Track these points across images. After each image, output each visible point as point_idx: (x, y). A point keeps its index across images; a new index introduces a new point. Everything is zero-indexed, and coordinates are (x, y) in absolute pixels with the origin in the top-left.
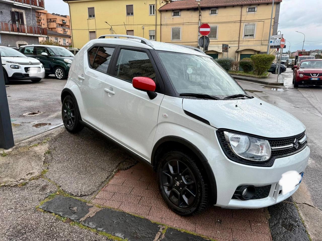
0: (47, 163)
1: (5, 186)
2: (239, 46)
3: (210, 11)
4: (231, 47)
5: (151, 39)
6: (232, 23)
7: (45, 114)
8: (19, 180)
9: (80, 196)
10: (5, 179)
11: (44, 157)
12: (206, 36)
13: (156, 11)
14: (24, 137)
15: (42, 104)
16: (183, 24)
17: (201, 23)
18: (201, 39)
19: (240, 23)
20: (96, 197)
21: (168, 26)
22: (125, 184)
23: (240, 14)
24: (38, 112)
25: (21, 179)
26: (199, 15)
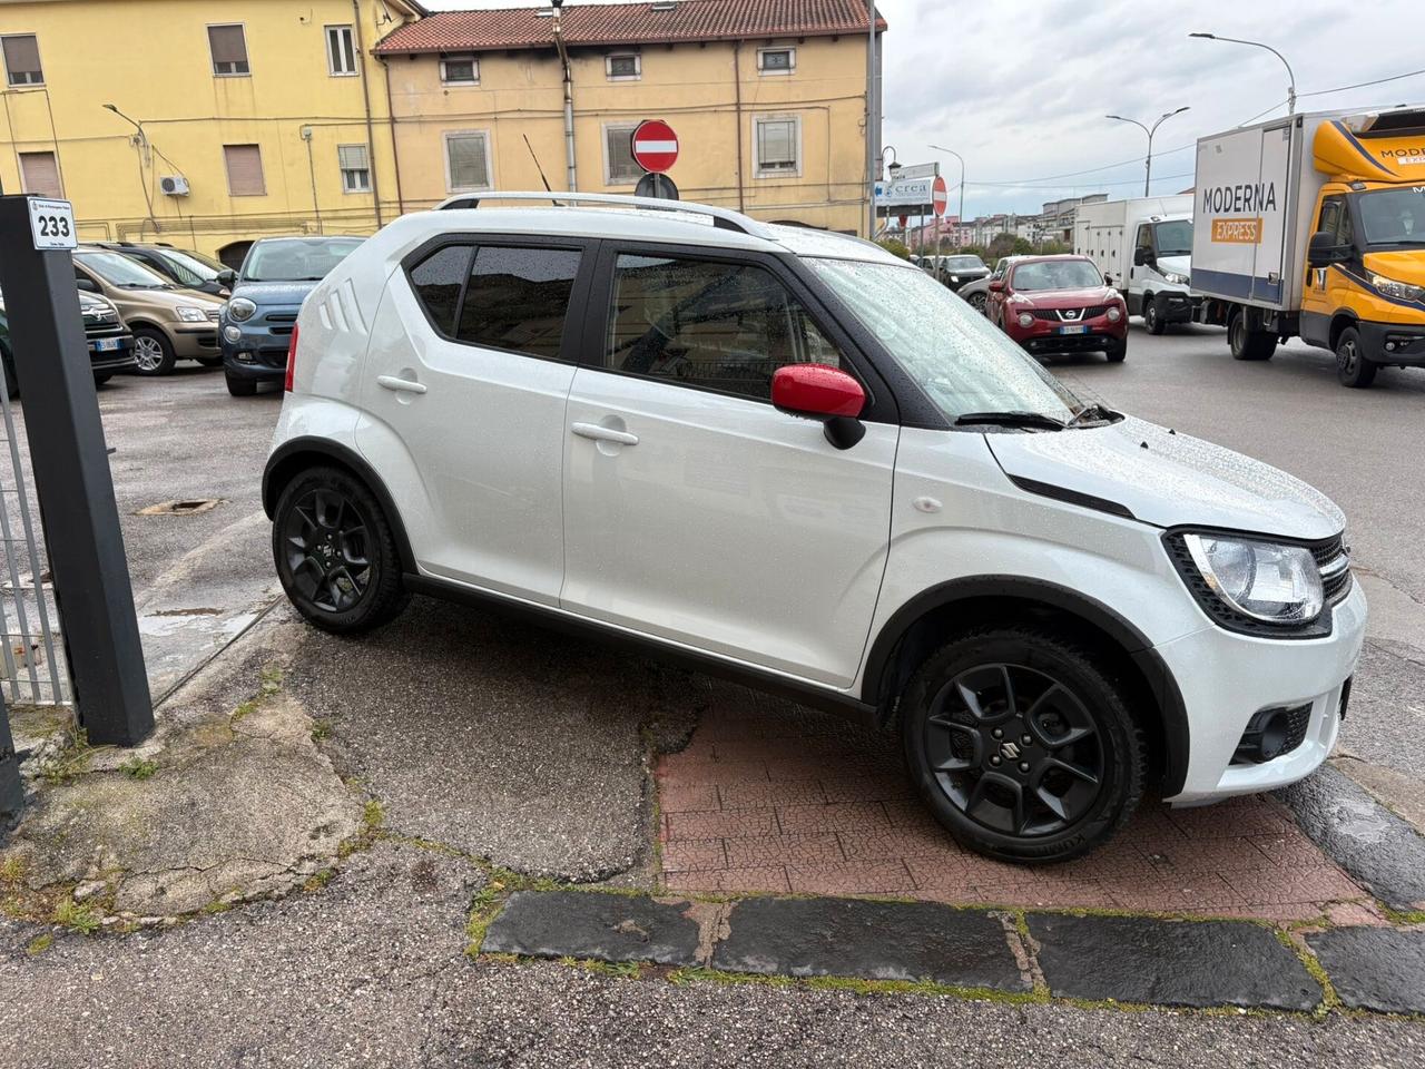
0: (353, 778)
3: (608, 63)
5: (351, 184)
8: (297, 866)
9: (600, 879)
11: (320, 752)
12: (661, 175)
13: (362, 58)
16: (493, 116)
17: (573, 111)
19: (735, 115)
20: (667, 868)
21: (426, 128)
22: (729, 803)
23: (734, 79)
25: (303, 858)
26: (561, 78)
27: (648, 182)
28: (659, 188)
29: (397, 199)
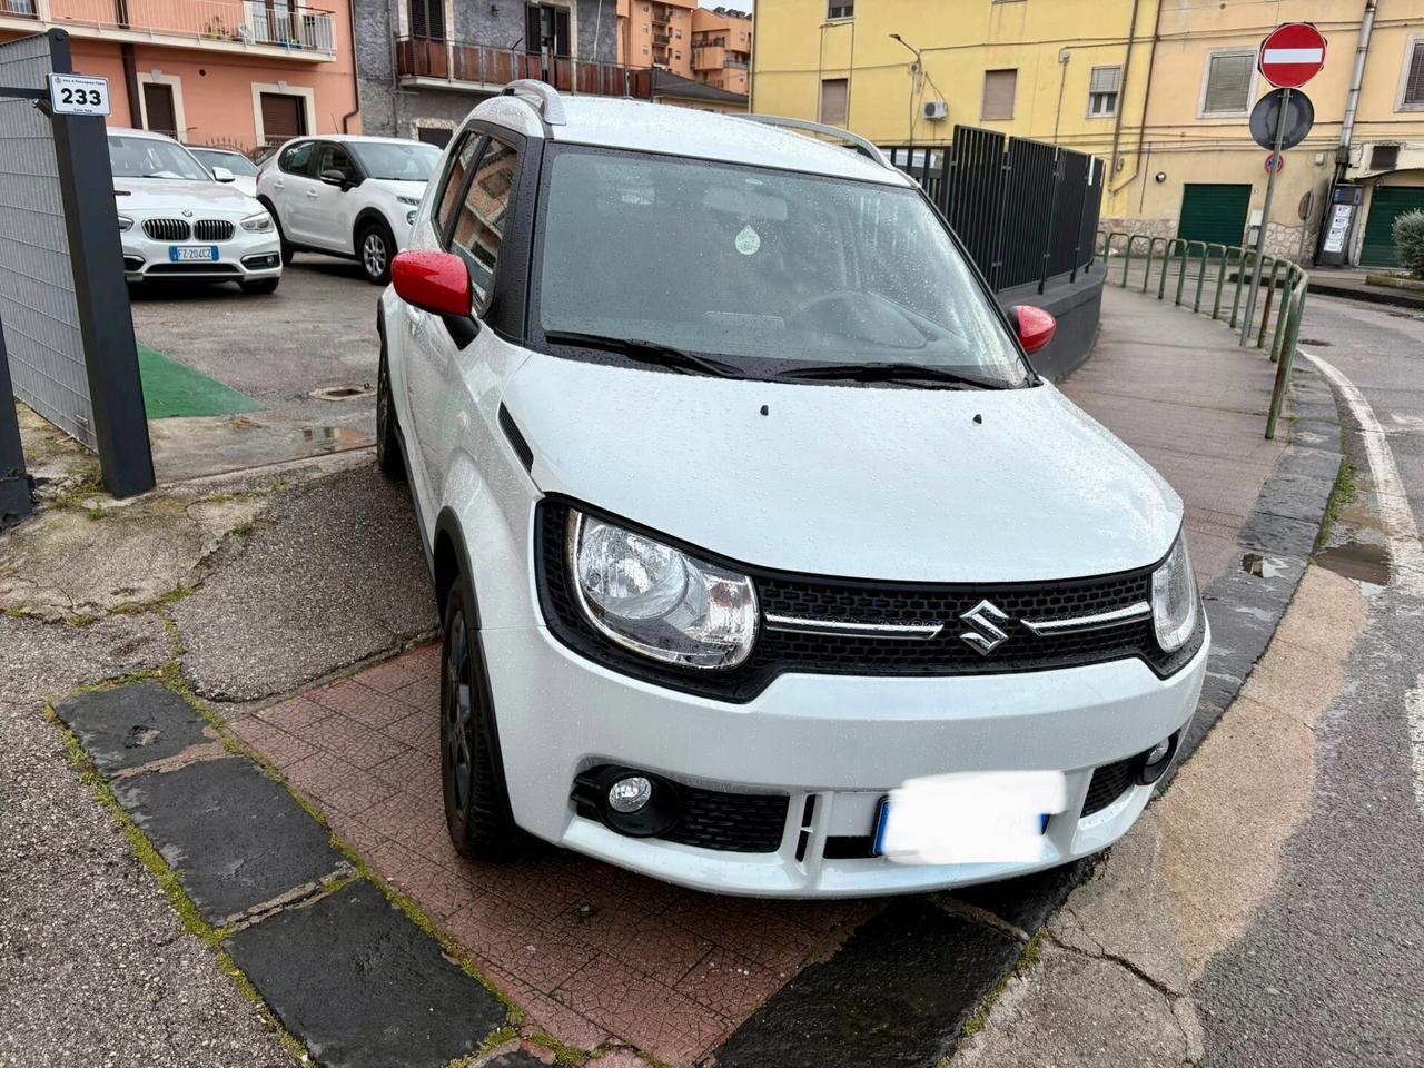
1: (31, 617)
5: (1097, 109)
8: (80, 606)
9: (214, 699)
10: (44, 595)
11: (218, 543)
12: (1293, 91)
14: (215, 468)
17: (1374, 22)
18: (1266, 105)
27: (1274, 99)
28: (1286, 106)
29: (1140, 124)
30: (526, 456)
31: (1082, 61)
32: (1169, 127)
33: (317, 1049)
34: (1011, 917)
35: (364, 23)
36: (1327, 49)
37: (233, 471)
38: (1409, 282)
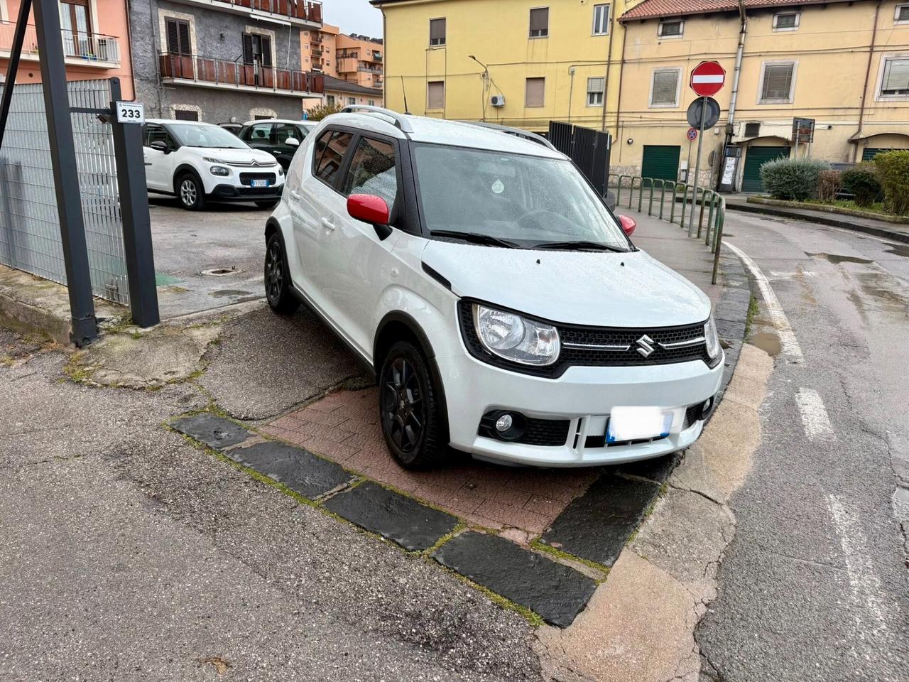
0: (206, 361)
1: (125, 387)
2: (860, 125)
3: (776, 19)
4: (833, 127)
5: (592, 101)
6: (844, 55)
7: (244, 275)
8: (150, 381)
9: (243, 419)
10: (128, 376)
11: (205, 348)
12: (709, 98)
13: (612, 24)
14: (184, 311)
15: (250, 254)
16: (687, 58)
17: (743, 53)
18: (695, 105)
19: (868, 54)
20: (271, 424)
21: (642, 66)
22: (336, 412)
23: (872, 28)
24: (233, 269)
25: (154, 379)
26: (740, 30)
27: (699, 102)
28: (706, 107)
29: (617, 111)
30: (447, 284)
31: (582, 74)
32: (633, 112)
33: (387, 535)
34: (653, 478)
35: (138, 44)
36: (726, 76)
37: (193, 313)
38: (770, 200)
